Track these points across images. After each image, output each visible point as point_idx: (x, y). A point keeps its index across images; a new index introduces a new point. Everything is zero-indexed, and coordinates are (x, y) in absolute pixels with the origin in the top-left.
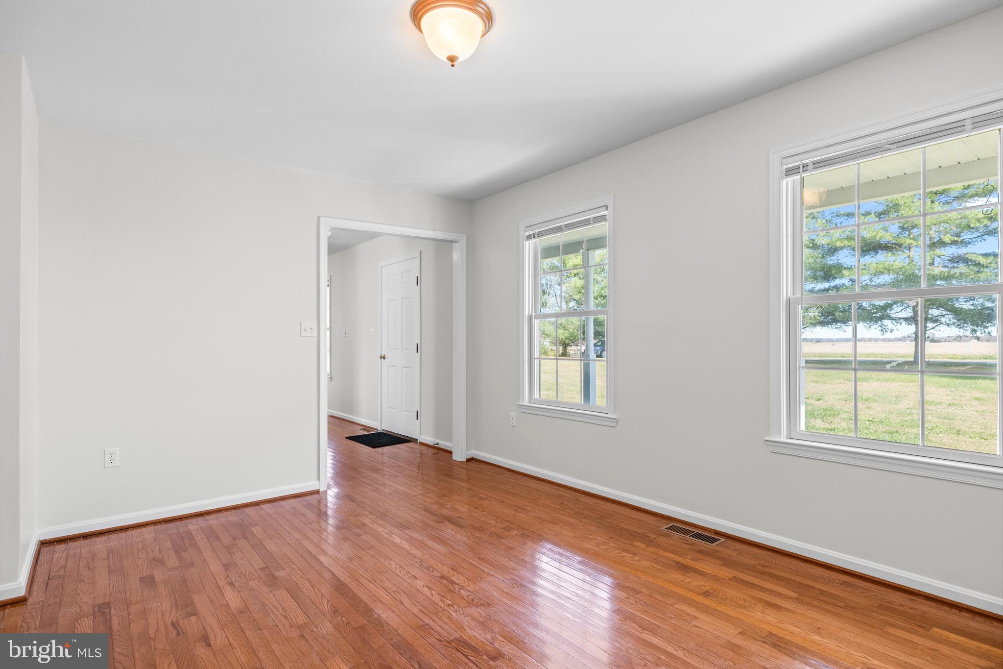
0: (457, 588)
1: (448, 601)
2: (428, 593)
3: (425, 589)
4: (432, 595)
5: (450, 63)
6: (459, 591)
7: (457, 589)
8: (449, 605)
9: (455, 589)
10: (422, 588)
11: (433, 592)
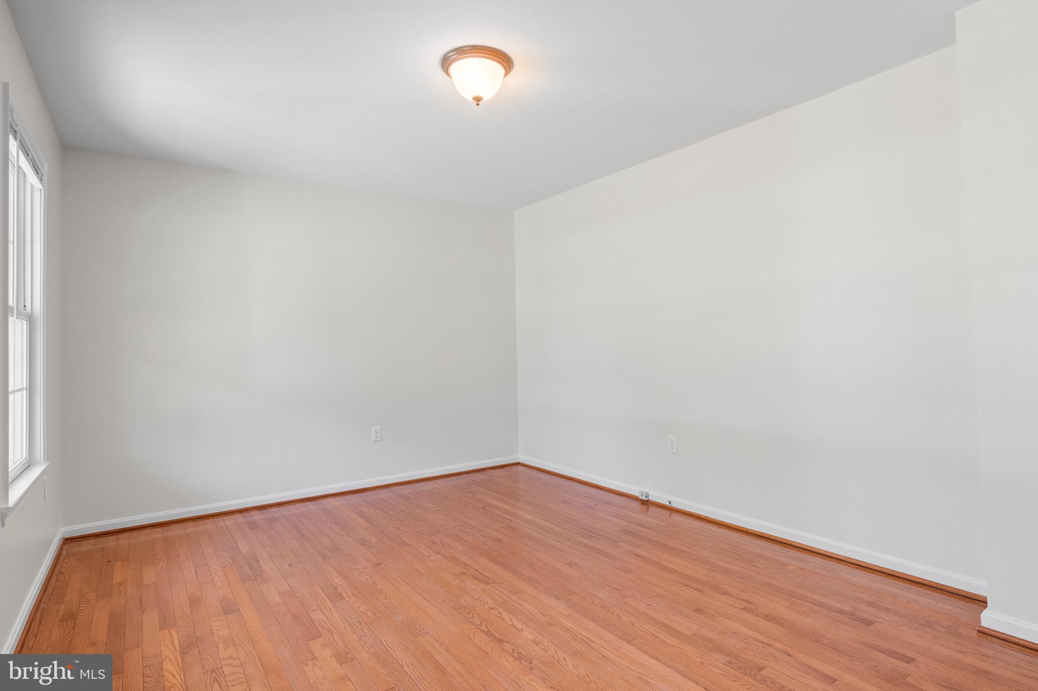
0: (484, 628)
1: (494, 613)
2: (516, 622)
3: (519, 627)
4: (511, 620)
5: (475, 103)
6: (482, 623)
7: (484, 625)
8: (493, 609)
9: (486, 625)
10: (523, 627)
11: (511, 623)
